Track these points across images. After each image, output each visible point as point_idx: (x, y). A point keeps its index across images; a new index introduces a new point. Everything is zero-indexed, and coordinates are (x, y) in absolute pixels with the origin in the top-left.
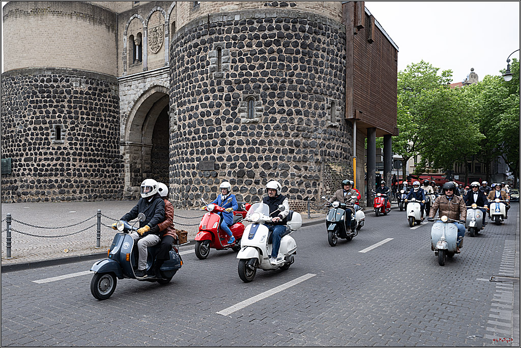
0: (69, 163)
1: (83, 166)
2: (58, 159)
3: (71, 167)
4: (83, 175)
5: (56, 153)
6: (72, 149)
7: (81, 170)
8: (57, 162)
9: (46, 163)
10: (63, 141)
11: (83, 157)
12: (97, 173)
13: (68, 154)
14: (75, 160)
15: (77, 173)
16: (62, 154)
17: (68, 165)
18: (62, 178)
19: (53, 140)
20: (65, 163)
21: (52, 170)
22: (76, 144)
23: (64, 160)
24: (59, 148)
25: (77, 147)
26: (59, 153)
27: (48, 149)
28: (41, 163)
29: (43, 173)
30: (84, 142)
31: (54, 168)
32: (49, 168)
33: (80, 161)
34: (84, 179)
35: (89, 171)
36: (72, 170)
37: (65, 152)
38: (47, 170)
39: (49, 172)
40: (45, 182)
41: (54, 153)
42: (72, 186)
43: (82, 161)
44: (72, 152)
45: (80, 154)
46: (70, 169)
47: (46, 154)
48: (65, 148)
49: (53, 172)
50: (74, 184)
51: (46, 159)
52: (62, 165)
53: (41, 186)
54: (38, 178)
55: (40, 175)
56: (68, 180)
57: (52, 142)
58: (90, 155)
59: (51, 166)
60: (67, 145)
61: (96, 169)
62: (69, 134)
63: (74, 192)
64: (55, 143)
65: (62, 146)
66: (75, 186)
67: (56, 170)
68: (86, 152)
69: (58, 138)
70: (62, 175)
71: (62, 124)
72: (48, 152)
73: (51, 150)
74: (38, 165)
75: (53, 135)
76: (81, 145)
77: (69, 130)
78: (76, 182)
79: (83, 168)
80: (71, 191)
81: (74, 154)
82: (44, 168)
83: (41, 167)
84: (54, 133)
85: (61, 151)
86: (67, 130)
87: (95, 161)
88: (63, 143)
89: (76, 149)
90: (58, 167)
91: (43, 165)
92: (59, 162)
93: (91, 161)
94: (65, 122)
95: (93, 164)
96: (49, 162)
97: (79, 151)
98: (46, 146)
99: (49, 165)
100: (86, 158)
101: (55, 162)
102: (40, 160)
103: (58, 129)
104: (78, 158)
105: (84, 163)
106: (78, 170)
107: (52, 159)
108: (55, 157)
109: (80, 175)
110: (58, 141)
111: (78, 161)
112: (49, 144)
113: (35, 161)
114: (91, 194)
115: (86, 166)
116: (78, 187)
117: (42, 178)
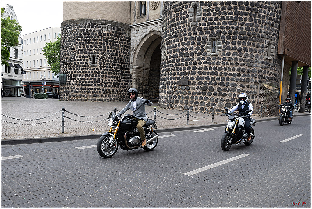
0: (99, 78)
1: (107, 80)
2: (93, 76)
3: (100, 81)
4: (107, 86)
5: (92, 72)
6: (101, 70)
7: (106, 83)
8: (92, 77)
9: (86, 78)
10: (96, 65)
11: (108, 75)
12: (116, 85)
13: (99, 73)
14: (103, 76)
15: (104, 84)
16: (95, 73)
17: (99, 79)
18: (95, 87)
19: (90, 64)
20: (97, 78)
21: (89, 82)
22: (103, 67)
23: (96, 76)
24: (94, 69)
25: (104, 68)
26: (93, 72)
27: (87, 69)
28: (83, 78)
29: (84, 84)
30: (109, 66)
31: (90, 81)
32: (88, 81)
33: (106, 77)
34: (108, 88)
35: (111, 83)
36: (101, 83)
37: (97, 71)
38: (86, 82)
39: (88, 83)
40: (85, 89)
41: (91, 72)
42: (100, 92)
43: (107, 77)
44: (101, 71)
45: (106, 73)
46: (100, 82)
47: (86, 72)
48: (97, 69)
49: (90, 84)
50: (102, 91)
51: (86, 75)
52: (95, 79)
53: (83, 92)
54: (81, 86)
55: (83, 85)
56: (99, 89)
57: (90, 65)
58: (112, 74)
59: (89, 80)
60: (98, 67)
61: (115, 82)
62: (100, 60)
63: (102, 96)
64: (92, 66)
65: (96, 68)
66: (102, 92)
67: (92, 82)
68: (110, 72)
69: (93, 62)
70: (95, 85)
71: (96, 54)
72: (87, 71)
73: (89, 70)
74: (81, 79)
75: (90, 61)
76: (107, 67)
77: (100, 58)
78: (103, 90)
79: (107, 81)
80: (100, 95)
81: (102, 73)
82: (85, 81)
83: (83, 80)
84: (91, 59)
85: (95, 71)
86: (99, 58)
87: (114, 77)
88: (96, 66)
89: (104, 70)
90: (93, 80)
91: (84, 79)
92: (94, 77)
93: (112, 77)
94: (98, 53)
95: (113, 79)
96: (87, 77)
97: (105, 71)
98: (86, 68)
99: (87, 79)
100: (110, 75)
101: (91, 77)
102: (83, 76)
103: (94, 57)
104: (105, 75)
105: (108, 79)
106: (105, 83)
107: (89, 76)
108: (91, 74)
109: (105, 86)
110: (93, 65)
111: (104, 77)
112: (88, 66)
113: (80, 76)
114: (111, 97)
115: (109, 80)
116: (104, 93)
117: (83, 87)
